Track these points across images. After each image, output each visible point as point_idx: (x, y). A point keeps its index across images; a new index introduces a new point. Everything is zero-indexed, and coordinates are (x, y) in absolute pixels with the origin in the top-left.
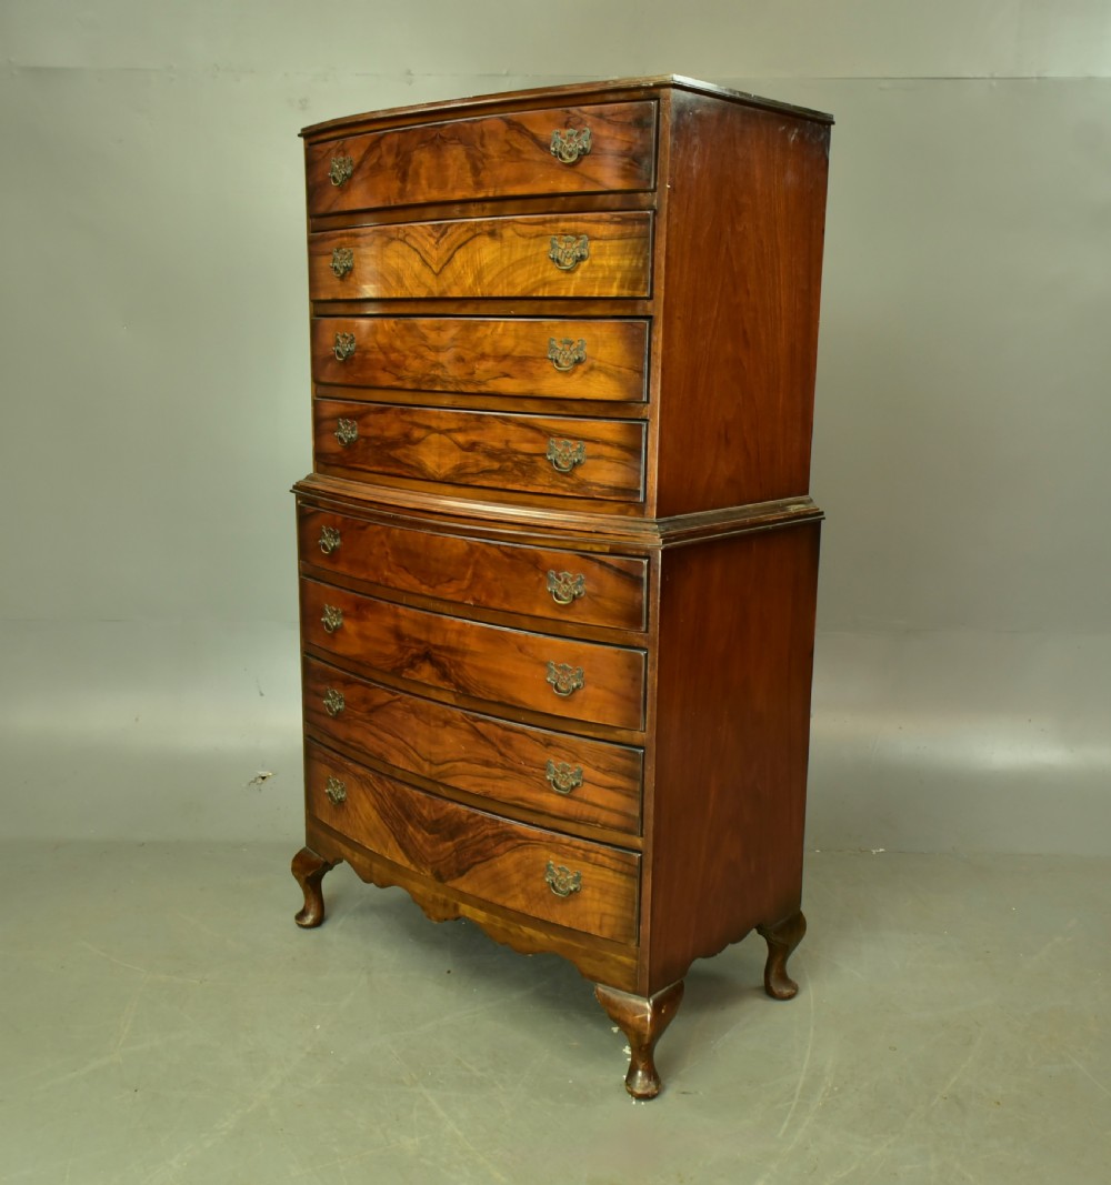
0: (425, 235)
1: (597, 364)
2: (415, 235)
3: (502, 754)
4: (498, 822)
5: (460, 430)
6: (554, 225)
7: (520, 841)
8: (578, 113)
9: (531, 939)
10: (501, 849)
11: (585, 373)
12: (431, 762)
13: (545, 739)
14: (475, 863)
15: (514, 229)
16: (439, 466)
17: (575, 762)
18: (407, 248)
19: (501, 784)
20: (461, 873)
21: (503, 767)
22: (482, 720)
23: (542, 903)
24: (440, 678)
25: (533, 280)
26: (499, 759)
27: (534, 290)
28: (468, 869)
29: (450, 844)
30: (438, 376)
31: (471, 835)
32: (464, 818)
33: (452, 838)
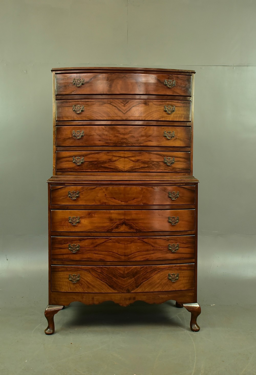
0: (120, 103)
1: (178, 138)
2: (115, 102)
3: (153, 246)
4: (152, 267)
5: (133, 157)
6: (165, 102)
7: (159, 270)
8: (172, 76)
9: (162, 298)
10: (153, 275)
11: (174, 140)
12: (125, 256)
13: (167, 239)
14: (143, 282)
15: (153, 103)
16: (124, 167)
17: (177, 243)
18: (111, 106)
19: (152, 255)
20: (137, 287)
21: (153, 250)
22: (145, 238)
23: (167, 286)
24: (129, 229)
25: (159, 116)
26: (152, 248)
27: (159, 119)
28: (141, 284)
29: (133, 279)
30: (124, 142)
31: (141, 274)
32: (139, 269)
33: (134, 276)
